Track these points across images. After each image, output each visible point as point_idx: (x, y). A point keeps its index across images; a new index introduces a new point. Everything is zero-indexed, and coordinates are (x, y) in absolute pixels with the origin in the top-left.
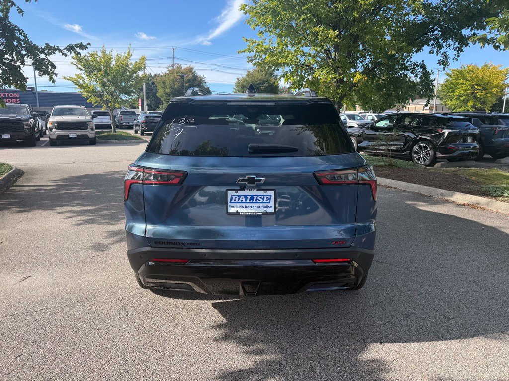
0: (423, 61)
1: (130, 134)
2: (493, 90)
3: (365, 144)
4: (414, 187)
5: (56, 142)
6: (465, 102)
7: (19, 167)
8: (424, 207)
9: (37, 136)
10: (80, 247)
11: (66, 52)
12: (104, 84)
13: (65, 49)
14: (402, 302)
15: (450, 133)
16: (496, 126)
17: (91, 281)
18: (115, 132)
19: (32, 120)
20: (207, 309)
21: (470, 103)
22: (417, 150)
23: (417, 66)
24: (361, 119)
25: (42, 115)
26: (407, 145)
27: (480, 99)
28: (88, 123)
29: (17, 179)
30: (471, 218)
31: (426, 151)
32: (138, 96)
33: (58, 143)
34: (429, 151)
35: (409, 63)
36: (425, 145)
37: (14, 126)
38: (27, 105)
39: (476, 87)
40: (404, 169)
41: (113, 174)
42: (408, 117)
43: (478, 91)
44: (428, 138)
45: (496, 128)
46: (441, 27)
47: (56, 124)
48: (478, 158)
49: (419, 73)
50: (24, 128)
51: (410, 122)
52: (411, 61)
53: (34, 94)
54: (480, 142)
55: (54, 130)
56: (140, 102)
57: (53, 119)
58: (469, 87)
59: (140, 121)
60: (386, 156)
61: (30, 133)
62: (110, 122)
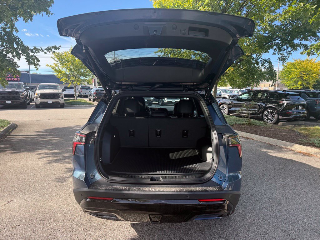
0: (269, 58)
1: (86, 101)
2: (314, 75)
3: (233, 109)
4: (265, 139)
5: (39, 106)
6: (296, 82)
7: (14, 123)
8: (272, 153)
9: (28, 102)
10: (47, 179)
11: (46, 52)
12: (70, 70)
13: (46, 49)
14: (260, 225)
15: (287, 104)
16: (317, 99)
17: (51, 205)
18: (76, 99)
19: (25, 92)
20: (127, 228)
21: (300, 83)
22: (267, 114)
23: (266, 61)
24: (230, 92)
25: (33, 88)
26: (260, 110)
27: (306, 80)
28: (60, 94)
29: (12, 130)
30: (304, 162)
31: (272, 114)
32: (92, 77)
33: (40, 106)
34: (274, 114)
35: (260, 59)
36: (271, 111)
37: (14, 96)
38: (23, 83)
39: (303, 73)
40: (259, 126)
41: (73, 128)
42: (261, 93)
43: (304, 75)
44: (274, 106)
45: (317, 100)
46: (280, 38)
47: (40, 95)
48: (306, 119)
49: (267, 66)
50: (20, 97)
51: (262, 96)
52: (261, 58)
53: (29, 75)
54: (307, 109)
55: (38, 99)
56: (93, 81)
57: (38, 92)
58: (298, 73)
59: (92, 93)
60: (247, 117)
61: (23, 100)
62: (74, 93)
